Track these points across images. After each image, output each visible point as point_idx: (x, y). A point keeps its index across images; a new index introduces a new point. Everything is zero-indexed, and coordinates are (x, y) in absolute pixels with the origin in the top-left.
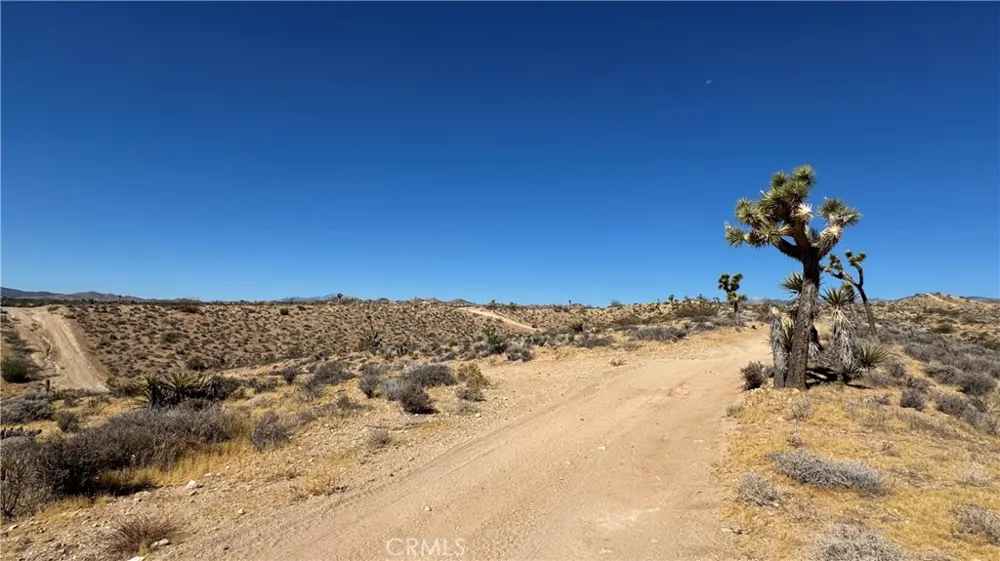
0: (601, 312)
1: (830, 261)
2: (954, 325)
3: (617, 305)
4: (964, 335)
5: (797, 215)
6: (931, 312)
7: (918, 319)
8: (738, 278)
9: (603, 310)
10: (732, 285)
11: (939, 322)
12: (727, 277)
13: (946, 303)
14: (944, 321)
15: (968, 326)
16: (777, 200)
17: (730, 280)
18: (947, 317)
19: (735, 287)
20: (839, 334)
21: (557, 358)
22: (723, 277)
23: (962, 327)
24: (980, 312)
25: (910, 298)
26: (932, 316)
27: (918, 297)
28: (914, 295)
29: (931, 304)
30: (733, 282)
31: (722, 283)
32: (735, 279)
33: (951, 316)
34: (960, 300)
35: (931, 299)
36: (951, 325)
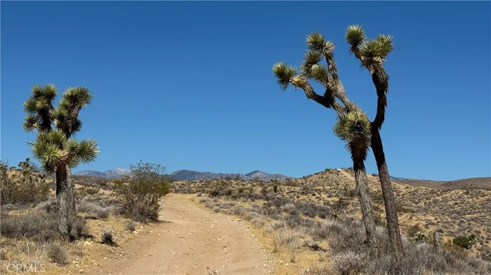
1: (307, 52)
8: (76, 100)
10: (62, 119)
12: (50, 96)
17: (57, 106)
19: (70, 126)
22: (38, 94)
24: (398, 195)
25: (320, 175)
26: (354, 201)
27: (328, 173)
28: (324, 171)
29: (343, 183)
30: (65, 113)
31: (36, 114)
32: (67, 103)
33: (375, 201)
34: (372, 178)
35: (342, 176)
36: (380, 215)
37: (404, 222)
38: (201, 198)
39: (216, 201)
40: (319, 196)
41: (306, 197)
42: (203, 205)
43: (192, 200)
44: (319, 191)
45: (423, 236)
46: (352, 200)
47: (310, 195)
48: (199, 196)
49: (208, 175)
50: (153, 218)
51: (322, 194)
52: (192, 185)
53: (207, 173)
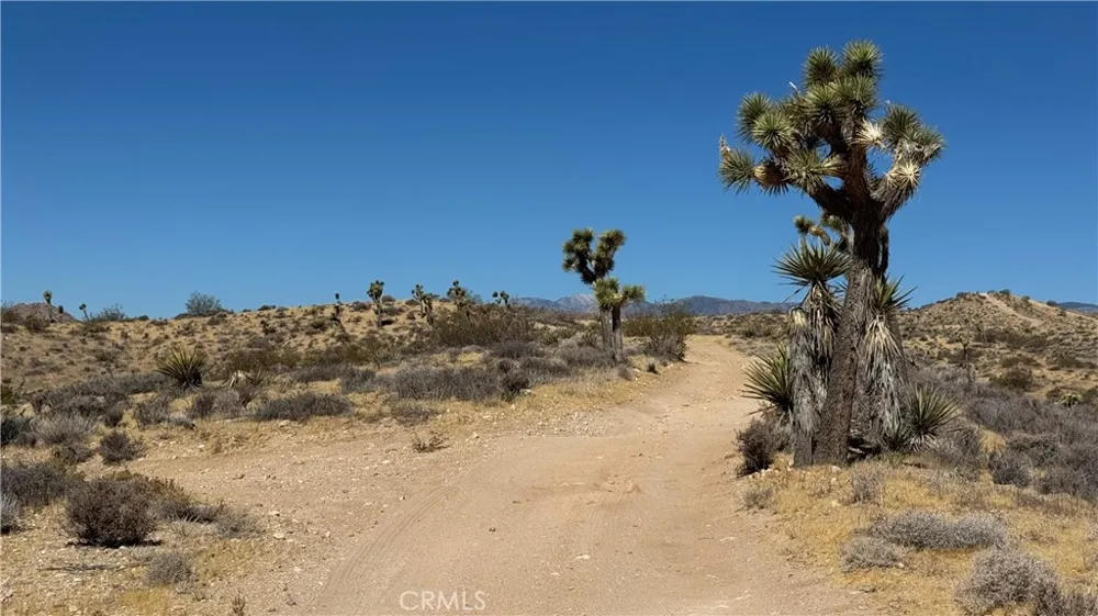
0: (154, 333)
2: (1036, 372)
3: (206, 311)
4: (1054, 394)
5: (858, 141)
6: (991, 338)
7: (966, 357)
8: (613, 241)
9: (161, 324)
10: (599, 259)
11: (1008, 363)
12: (588, 238)
13: (1021, 317)
14: (1015, 361)
15: (1062, 374)
16: (824, 106)
17: (594, 248)
18: (1022, 352)
19: (605, 265)
20: (879, 370)
21: (217, 451)
22: (578, 238)
23: (1051, 376)
24: (1086, 340)
25: (947, 305)
26: (993, 350)
27: (962, 300)
28: (955, 296)
29: (990, 319)
30: (603, 255)
31: (573, 255)
32: (604, 245)
33: (1030, 349)
34: (1047, 310)
35: (990, 306)
36: (1030, 372)
37: (1074, 383)
38: (730, 340)
39: (749, 343)
40: (932, 340)
41: (910, 342)
42: (733, 348)
43: (720, 343)
44: (933, 333)
45: (1075, 399)
46: (990, 347)
47: (918, 339)
48: (729, 337)
49: (743, 304)
50: (680, 358)
51: (938, 338)
52: (715, 324)
53: (739, 301)
